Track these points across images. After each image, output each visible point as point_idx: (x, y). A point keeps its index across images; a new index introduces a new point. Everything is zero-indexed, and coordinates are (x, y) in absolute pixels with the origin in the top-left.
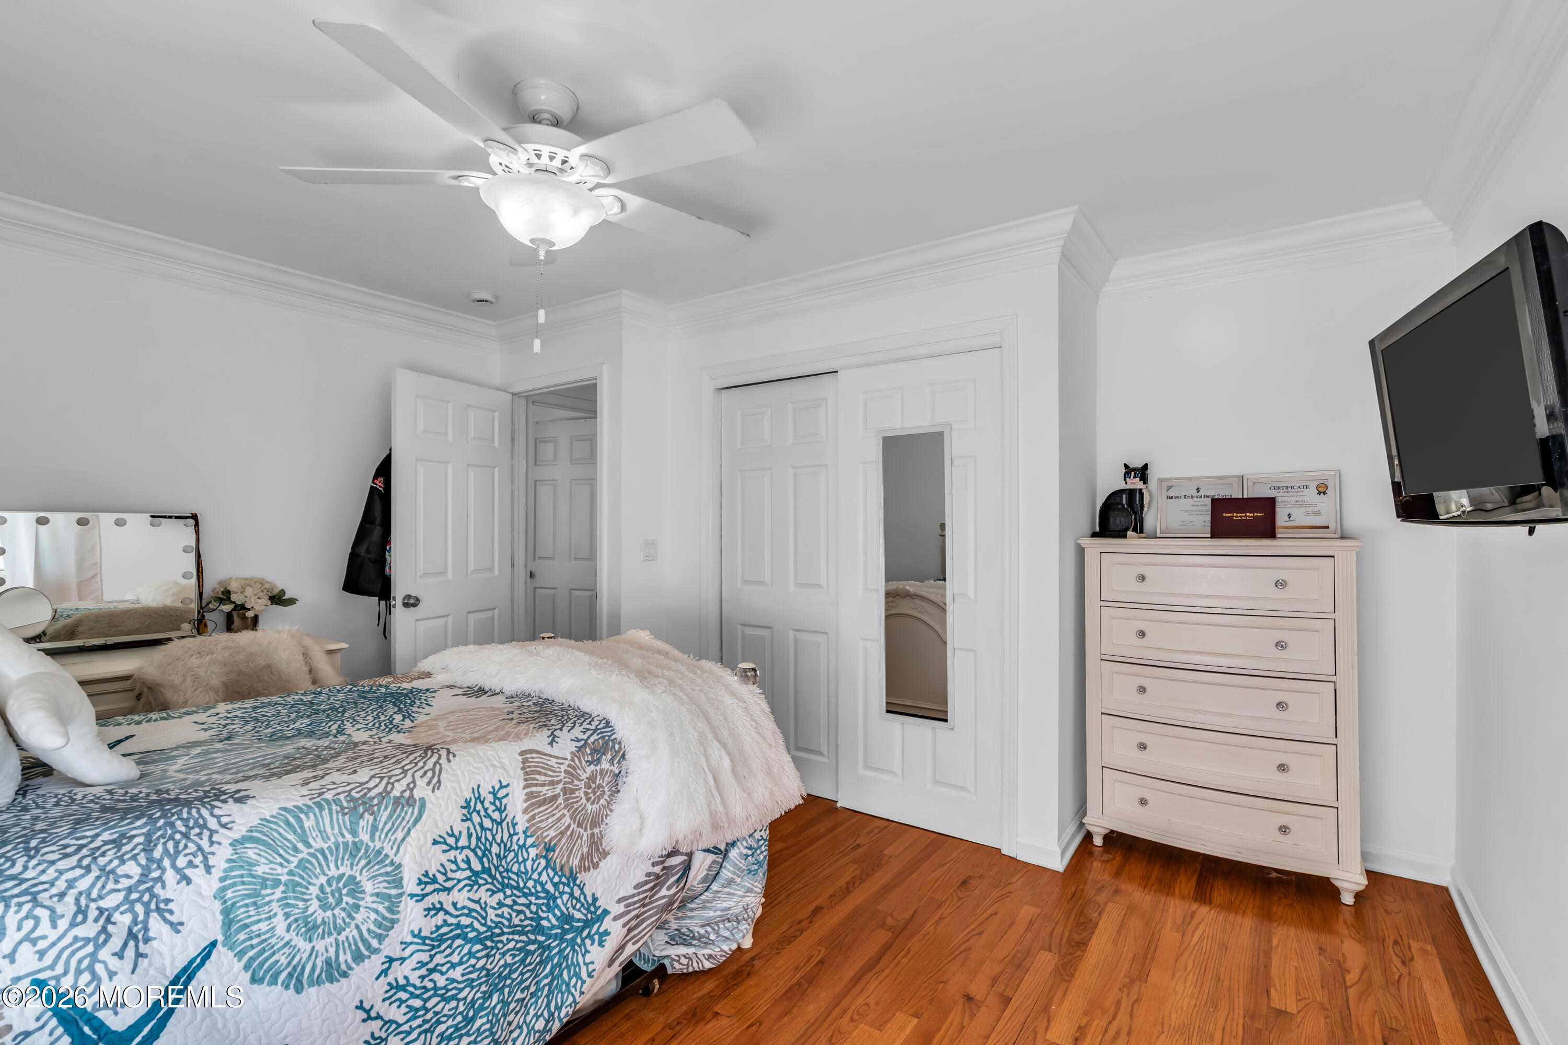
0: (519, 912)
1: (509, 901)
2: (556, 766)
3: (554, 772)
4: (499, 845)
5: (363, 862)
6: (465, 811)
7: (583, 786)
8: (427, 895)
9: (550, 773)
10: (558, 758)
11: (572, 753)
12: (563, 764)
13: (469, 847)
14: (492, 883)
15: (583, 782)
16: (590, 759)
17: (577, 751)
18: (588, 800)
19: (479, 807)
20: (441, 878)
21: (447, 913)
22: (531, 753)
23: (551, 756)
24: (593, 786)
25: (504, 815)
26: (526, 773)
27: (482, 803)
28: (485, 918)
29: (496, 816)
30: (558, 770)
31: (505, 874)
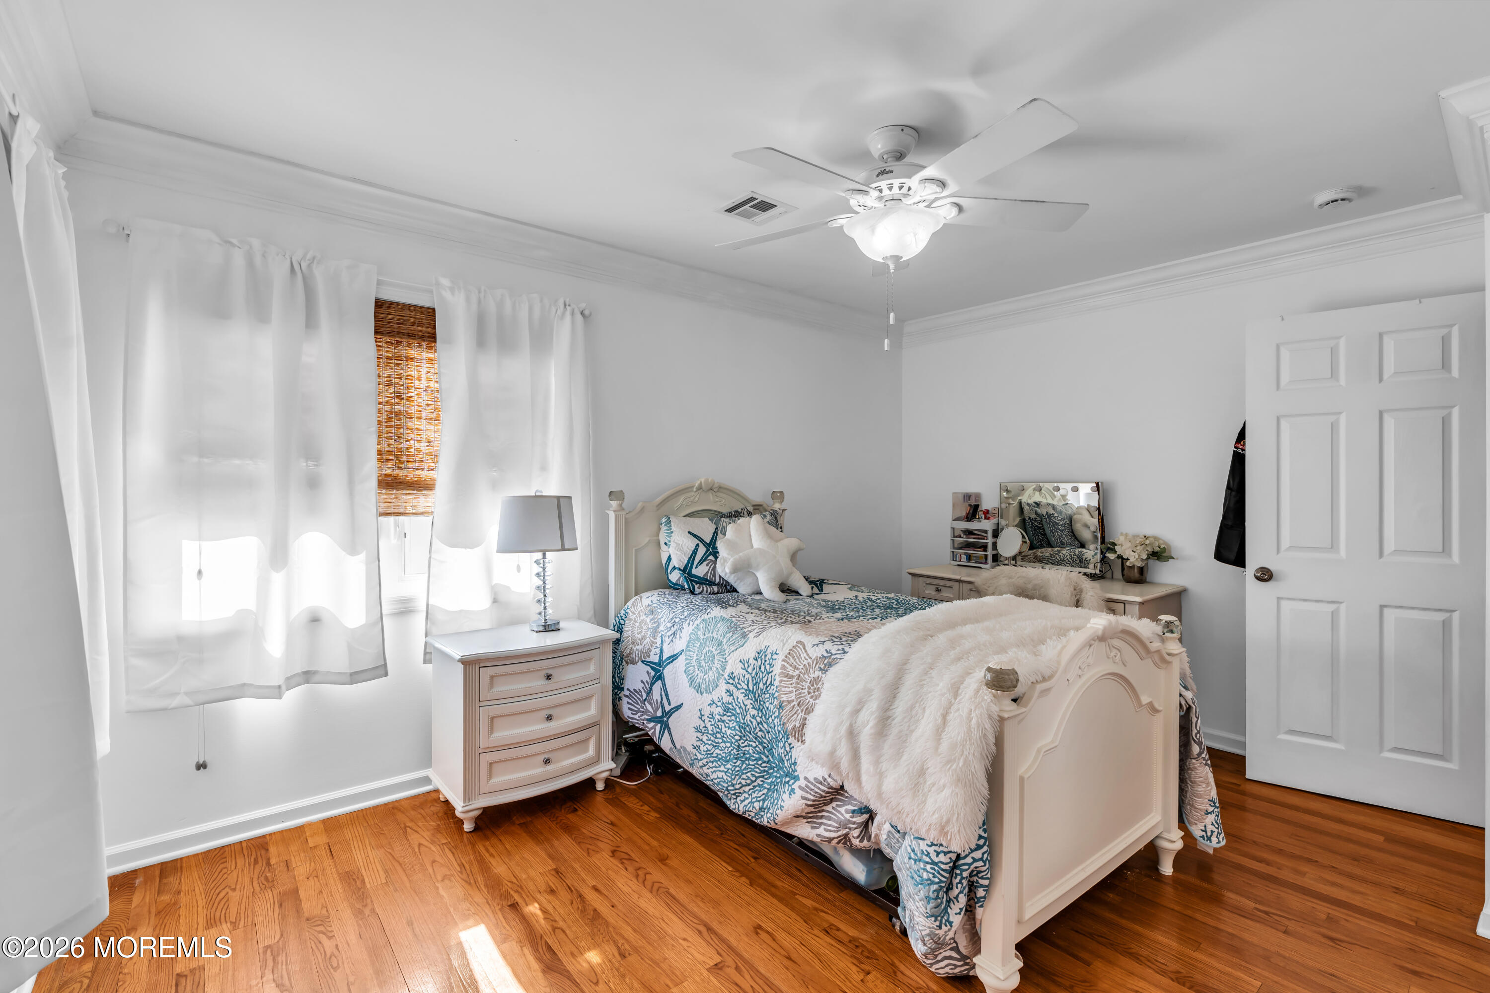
0: (761, 730)
1: (758, 719)
2: (803, 658)
3: (800, 662)
4: (764, 685)
5: (719, 651)
6: (757, 655)
7: (809, 681)
8: (729, 683)
9: (797, 660)
10: (808, 655)
11: (817, 657)
12: (807, 660)
13: (751, 674)
14: (754, 702)
15: (810, 679)
16: (822, 667)
17: (820, 658)
18: (809, 693)
19: (763, 657)
20: (737, 680)
21: (734, 699)
22: (801, 644)
23: (806, 652)
24: (815, 686)
25: (771, 669)
26: (789, 653)
27: (766, 656)
28: (745, 717)
29: (768, 667)
30: (802, 662)
31: (762, 703)
